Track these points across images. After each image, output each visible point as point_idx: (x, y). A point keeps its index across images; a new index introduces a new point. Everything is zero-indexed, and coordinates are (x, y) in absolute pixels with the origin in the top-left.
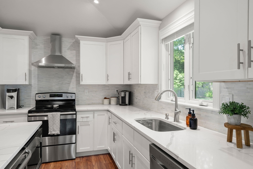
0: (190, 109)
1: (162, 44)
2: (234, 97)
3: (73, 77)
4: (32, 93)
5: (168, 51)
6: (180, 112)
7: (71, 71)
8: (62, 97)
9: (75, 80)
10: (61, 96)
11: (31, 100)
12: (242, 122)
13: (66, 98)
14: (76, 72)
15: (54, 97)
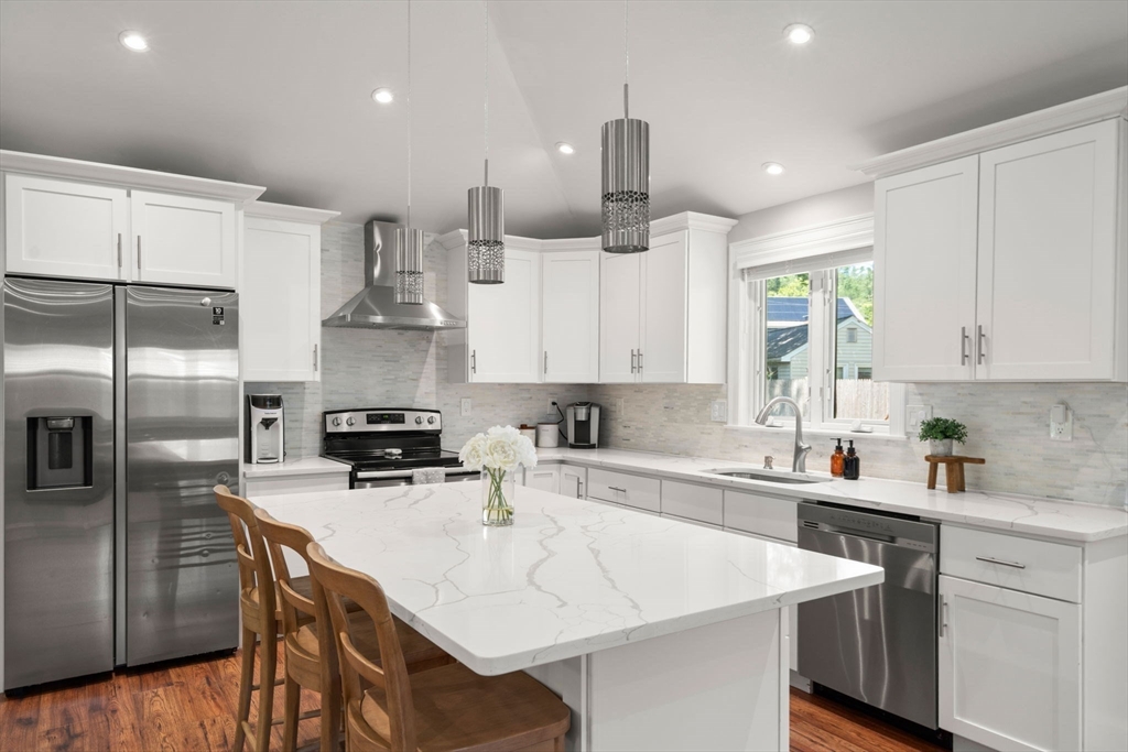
0: (839, 440)
1: (740, 279)
2: (935, 411)
3: (428, 360)
4: (305, 411)
5: (755, 300)
6: (810, 448)
7: (423, 339)
8: (403, 422)
9: (434, 367)
10: (400, 419)
11: (303, 433)
12: (954, 454)
13: (415, 427)
14: (437, 342)
15: (379, 422)
